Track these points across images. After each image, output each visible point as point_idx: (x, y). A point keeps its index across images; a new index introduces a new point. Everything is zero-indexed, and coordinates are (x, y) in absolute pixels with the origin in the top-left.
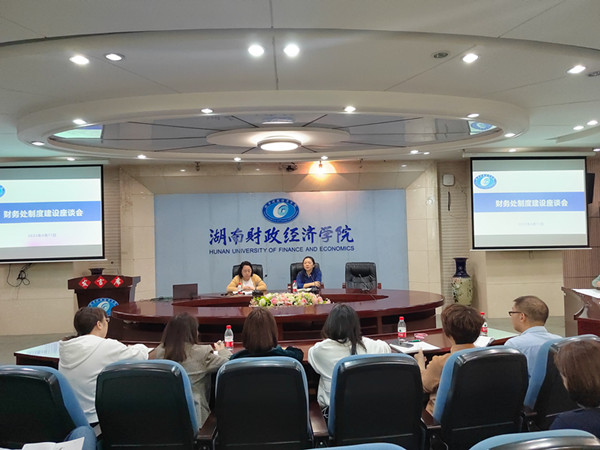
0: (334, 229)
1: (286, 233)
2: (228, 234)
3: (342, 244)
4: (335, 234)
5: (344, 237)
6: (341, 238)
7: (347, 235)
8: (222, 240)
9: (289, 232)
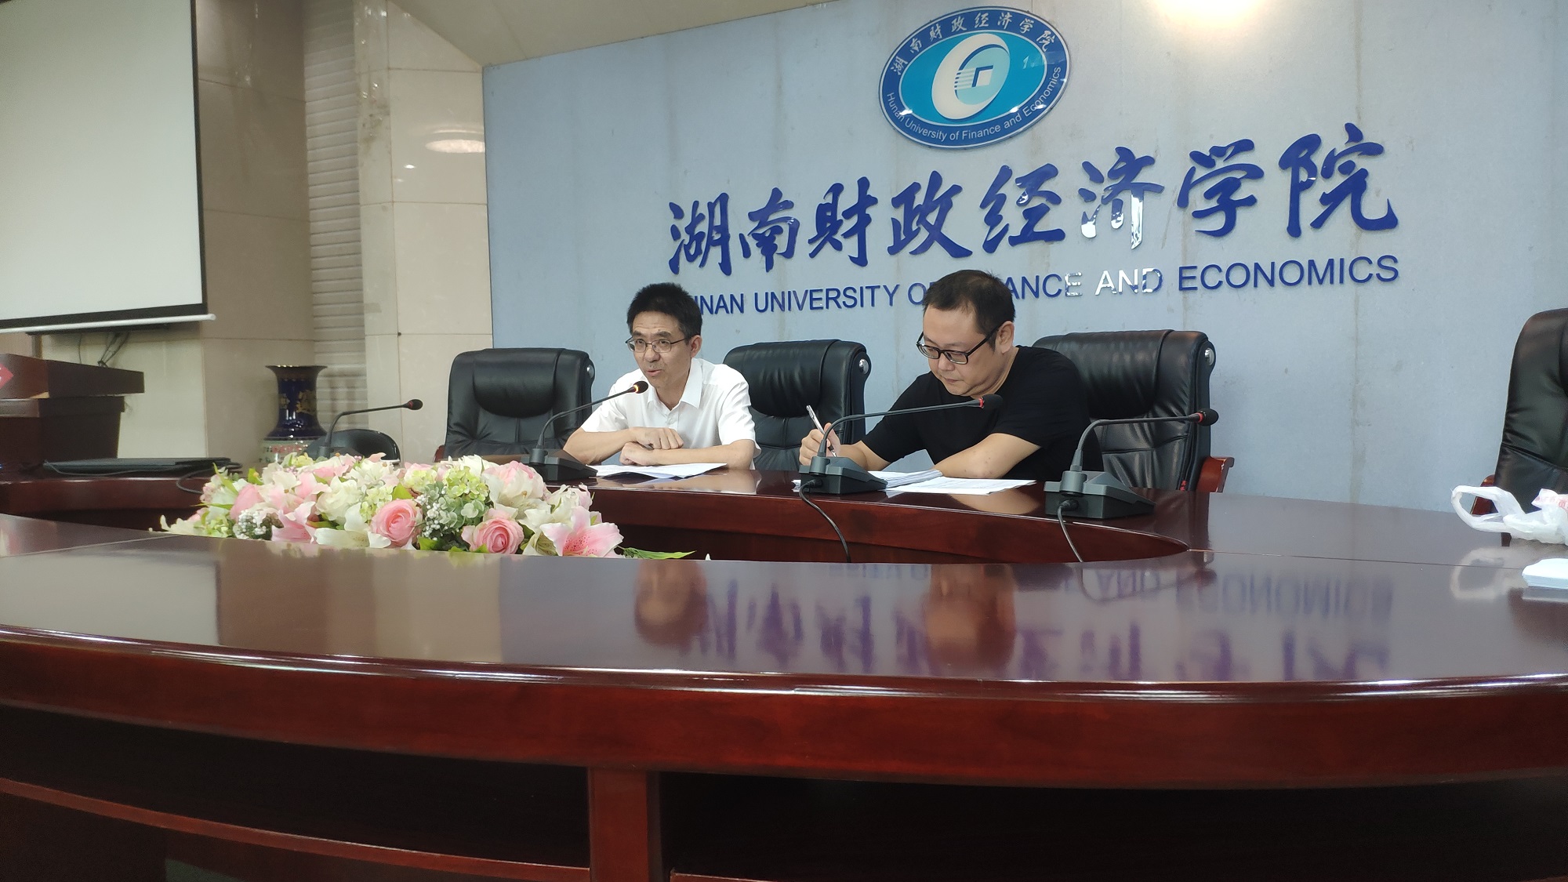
0: (1266, 156)
1: (993, 202)
2: (740, 225)
3: (1316, 246)
4: (1274, 188)
5: (1331, 201)
6: (1310, 206)
7: (1356, 185)
8: (716, 253)
9: (1011, 191)
